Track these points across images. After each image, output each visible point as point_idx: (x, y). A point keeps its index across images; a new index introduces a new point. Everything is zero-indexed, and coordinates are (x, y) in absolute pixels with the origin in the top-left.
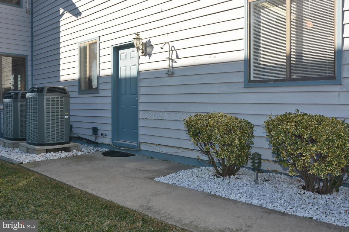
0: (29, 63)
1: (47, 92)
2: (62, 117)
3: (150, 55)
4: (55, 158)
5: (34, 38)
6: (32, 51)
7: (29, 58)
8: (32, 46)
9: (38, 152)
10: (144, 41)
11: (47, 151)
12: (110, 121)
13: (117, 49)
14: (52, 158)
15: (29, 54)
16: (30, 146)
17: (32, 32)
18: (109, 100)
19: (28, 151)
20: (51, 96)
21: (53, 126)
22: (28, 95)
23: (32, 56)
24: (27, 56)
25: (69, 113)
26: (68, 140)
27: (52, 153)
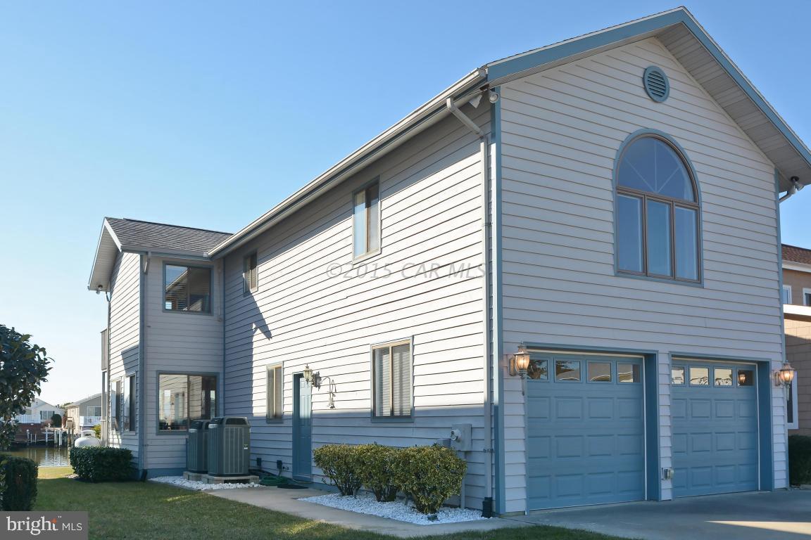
0: (221, 382)
1: (227, 424)
2: (241, 449)
3: (319, 387)
4: (231, 488)
5: (227, 351)
6: (224, 367)
7: (221, 376)
8: (224, 362)
9: (217, 482)
10: (314, 372)
11: (226, 482)
12: (290, 453)
13: (297, 377)
14: (228, 487)
15: (221, 371)
16: (210, 477)
17: (225, 344)
18: (290, 431)
19: (209, 482)
20: (230, 427)
21: (232, 457)
22: (211, 426)
23: (224, 373)
24: (218, 373)
25: (249, 444)
26: (247, 472)
27: (230, 484)
